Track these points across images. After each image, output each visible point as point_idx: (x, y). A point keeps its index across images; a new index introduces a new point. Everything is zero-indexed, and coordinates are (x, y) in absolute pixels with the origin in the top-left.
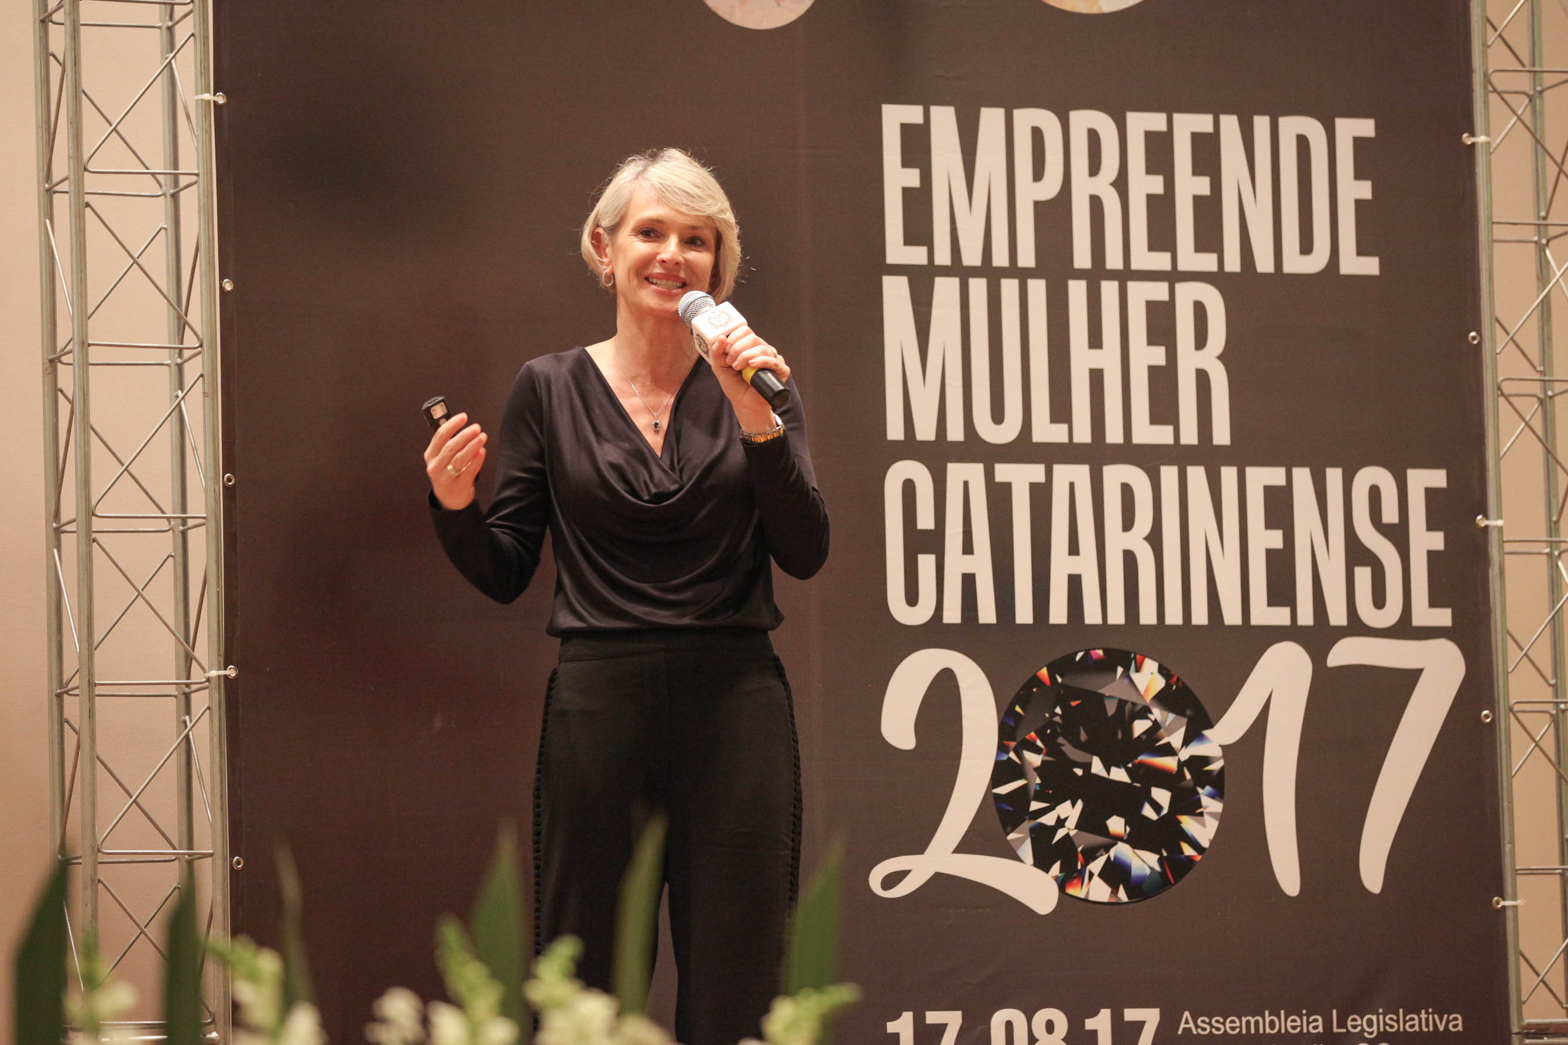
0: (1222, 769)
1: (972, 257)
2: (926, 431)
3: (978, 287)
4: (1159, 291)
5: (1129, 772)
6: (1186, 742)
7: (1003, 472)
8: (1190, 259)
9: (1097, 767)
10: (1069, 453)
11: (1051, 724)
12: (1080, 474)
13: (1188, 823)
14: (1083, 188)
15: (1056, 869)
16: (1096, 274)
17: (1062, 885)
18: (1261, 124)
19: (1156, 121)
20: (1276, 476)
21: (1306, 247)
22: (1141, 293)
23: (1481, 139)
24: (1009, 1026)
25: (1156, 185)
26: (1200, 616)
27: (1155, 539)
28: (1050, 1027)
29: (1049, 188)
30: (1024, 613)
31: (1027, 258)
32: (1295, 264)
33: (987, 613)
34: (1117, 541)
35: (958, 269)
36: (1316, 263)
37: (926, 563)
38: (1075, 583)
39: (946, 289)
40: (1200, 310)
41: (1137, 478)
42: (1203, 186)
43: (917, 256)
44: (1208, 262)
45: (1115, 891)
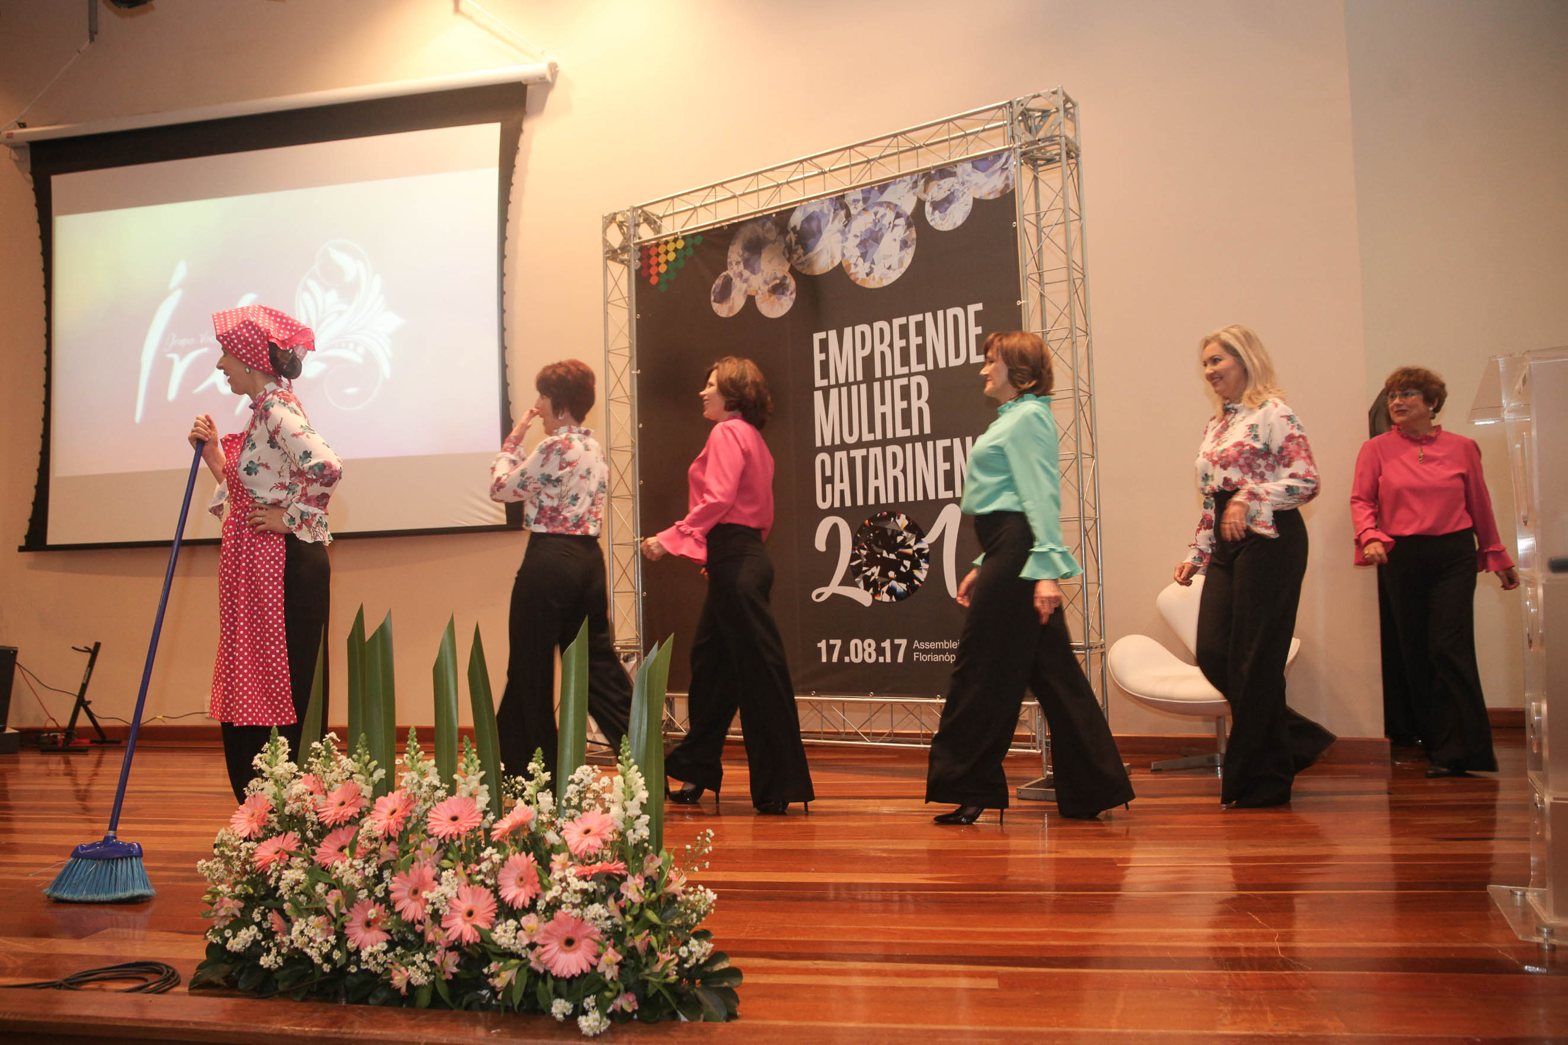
0: (928, 553)
1: (842, 380)
2: (828, 443)
3: (844, 390)
4: (904, 381)
5: (896, 555)
6: (916, 543)
7: (853, 453)
8: (915, 367)
9: (885, 554)
10: (874, 444)
11: (870, 540)
12: (878, 450)
13: (916, 573)
14: (878, 349)
15: (871, 590)
16: (884, 378)
17: (873, 595)
18: (940, 313)
19: (903, 320)
20: (947, 442)
21: (957, 356)
22: (898, 383)
23: (1023, 302)
24: (856, 645)
25: (903, 343)
26: (920, 497)
27: (904, 471)
28: (870, 645)
29: (867, 352)
30: (860, 502)
31: (860, 377)
32: (954, 362)
33: (848, 503)
34: (891, 473)
35: (838, 385)
36: (961, 361)
37: (829, 487)
38: (877, 489)
39: (834, 393)
40: (919, 385)
41: (897, 449)
42: (920, 340)
43: (825, 383)
44: (922, 368)
45: (891, 598)
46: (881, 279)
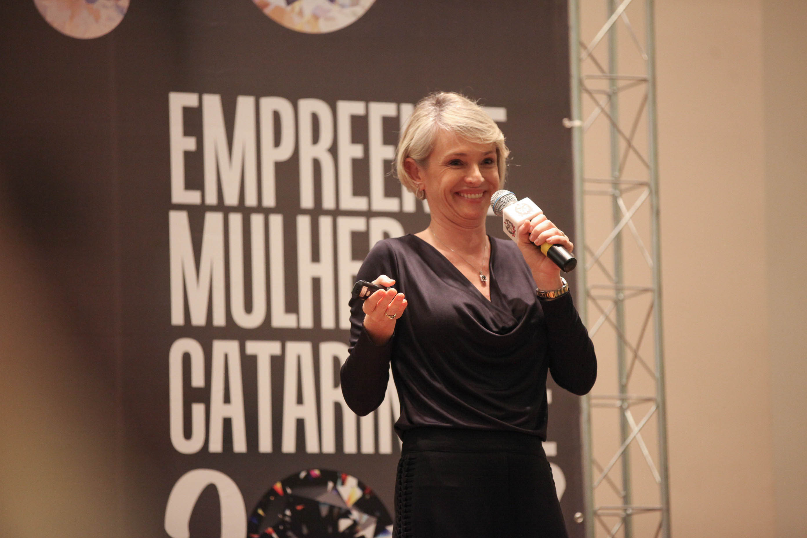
1: (231, 199)
2: (198, 319)
3: (236, 220)
4: (358, 224)
6: (376, 535)
7: (252, 348)
8: (380, 202)
10: (296, 334)
11: (283, 522)
12: (304, 349)
14: (308, 152)
19: (357, 108)
22: (347, 225)
23: (576, 122)
25: (358, 151)
26: (385, 447)
29: (284, 153)
30: (265, 445)
31: (269, 201)
33: (240, 445)
34: (329, 395)
35: (222, 208)
37: (198, 410)
38: (300, 424)
39: (213, 222)
41: (343, 352)
42: (389, 152)
43: (193, 197)
44: (392, 204)
46: (316, 17)
